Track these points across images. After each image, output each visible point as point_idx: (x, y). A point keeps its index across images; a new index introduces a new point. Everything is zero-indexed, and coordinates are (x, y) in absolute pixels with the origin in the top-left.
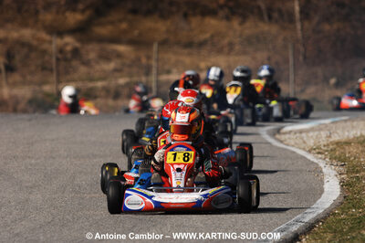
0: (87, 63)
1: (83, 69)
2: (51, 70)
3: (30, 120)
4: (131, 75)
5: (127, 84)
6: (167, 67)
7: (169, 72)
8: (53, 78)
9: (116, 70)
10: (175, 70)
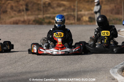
0: (53, 8)
1: (52, 10)
2: (41, 10)
3: (34, 27)
4: (68, 12)
5: (67, 15)
6: (80, 9)
7: (81, 11)
8: (42, 13)
9: (63, 10)
10: (83, 10)
